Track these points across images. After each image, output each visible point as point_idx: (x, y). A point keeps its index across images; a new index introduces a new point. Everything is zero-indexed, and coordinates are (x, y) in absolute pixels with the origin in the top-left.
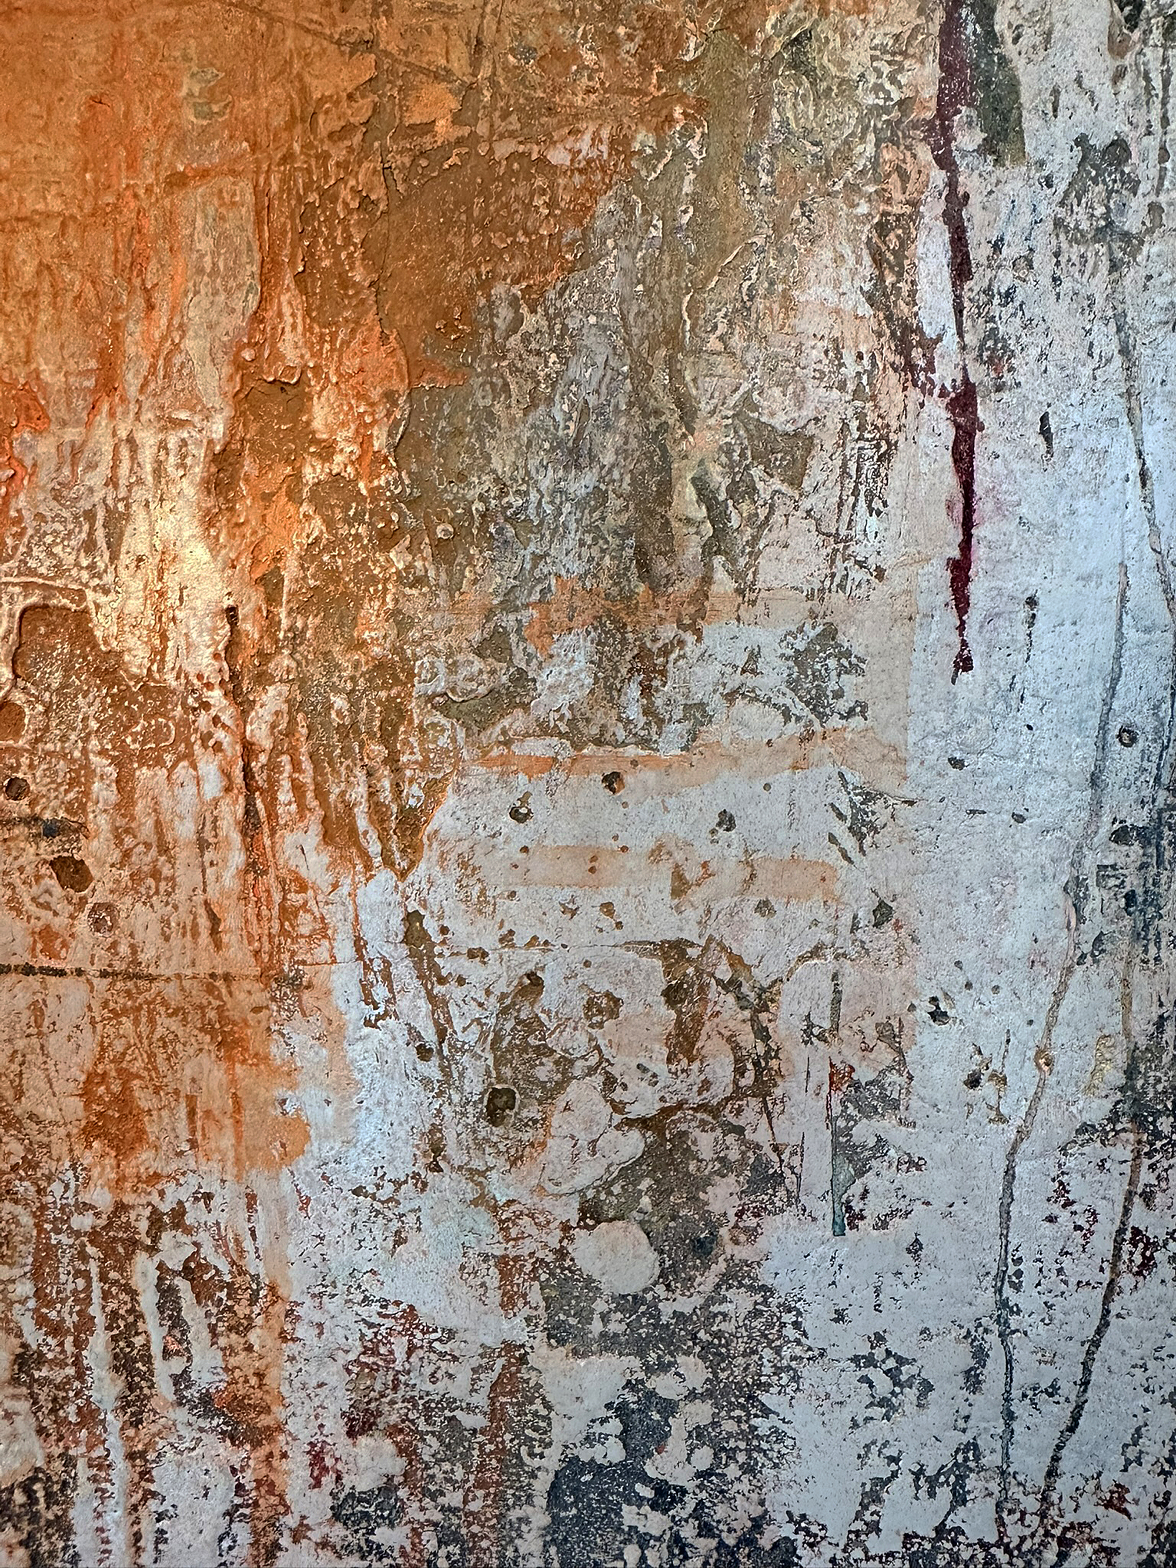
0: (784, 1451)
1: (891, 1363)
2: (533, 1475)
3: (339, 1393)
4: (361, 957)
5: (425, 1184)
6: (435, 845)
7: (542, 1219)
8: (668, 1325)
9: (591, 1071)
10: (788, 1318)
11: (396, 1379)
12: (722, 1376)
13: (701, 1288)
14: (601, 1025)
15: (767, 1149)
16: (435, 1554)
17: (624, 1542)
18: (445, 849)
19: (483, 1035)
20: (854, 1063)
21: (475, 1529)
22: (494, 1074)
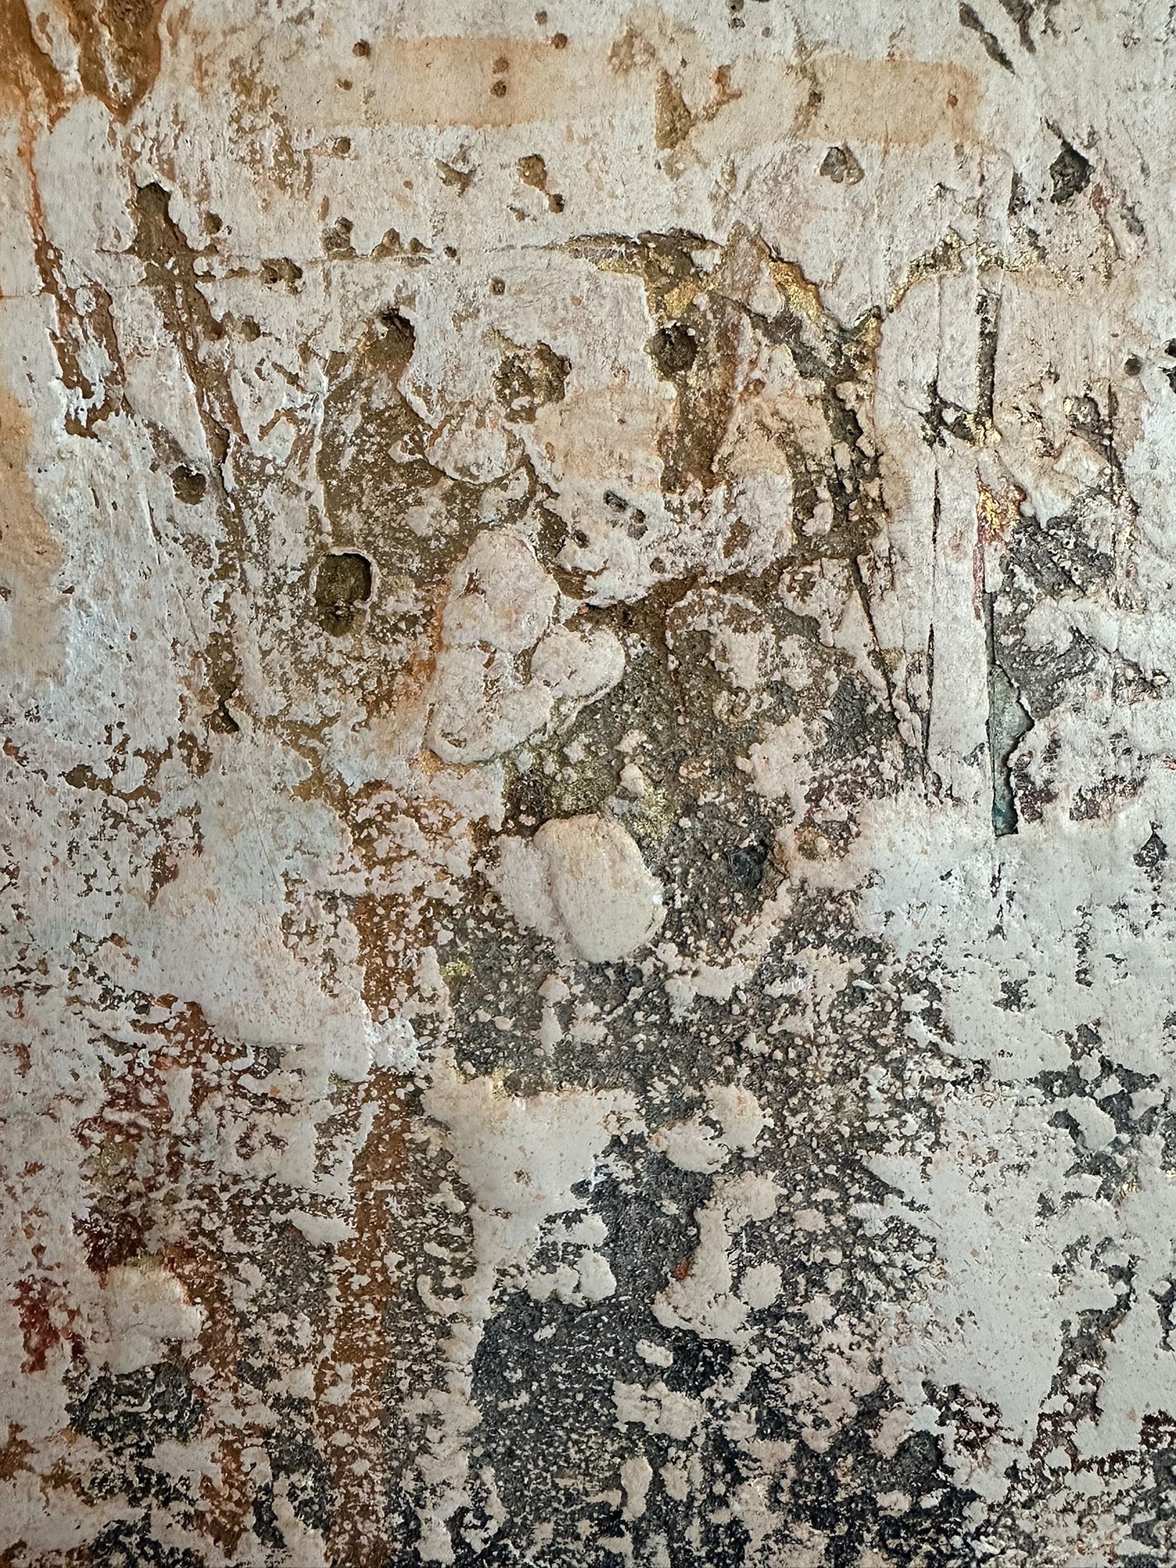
0: (916, 1265)
1: (1112, 1086)
2: (444, 1332)
3: (71, 1184)
4: (51, 286)
5: (206, 758)
6: (184, 42)
7: (434, 818)
8: (686, 1025)
9: (517, 509)
10: (916, 1002)
11: (174, 1154)
12: (792, 1122)
13: (746, 950)
14: (529, 414)
15: (865, 663)
16: (268, 1490)
17: (621, 1453)
18: (205, 50)
19: (302, 445)
20: (1026, 478)
21: (341, 1438)
22: (328, 527)
